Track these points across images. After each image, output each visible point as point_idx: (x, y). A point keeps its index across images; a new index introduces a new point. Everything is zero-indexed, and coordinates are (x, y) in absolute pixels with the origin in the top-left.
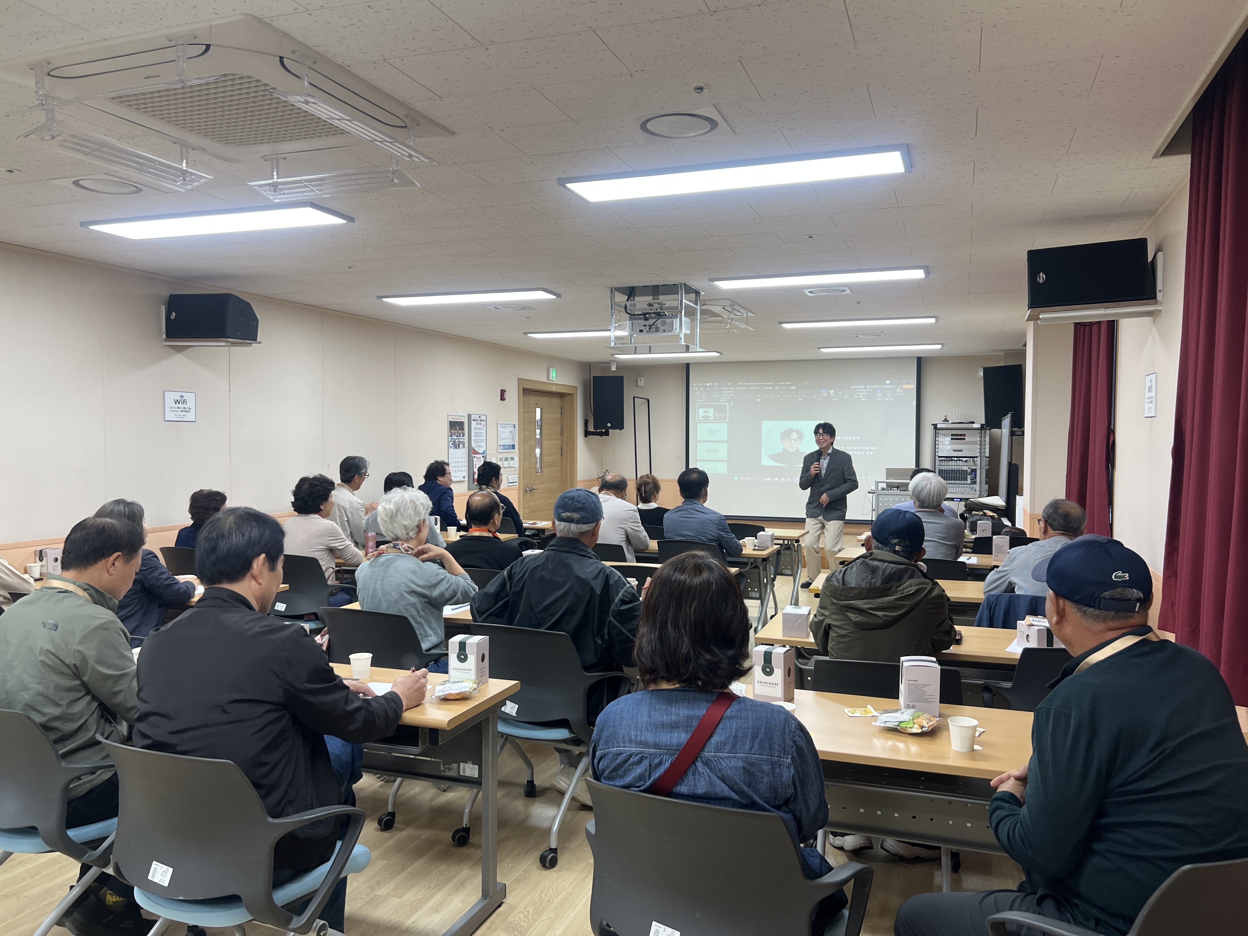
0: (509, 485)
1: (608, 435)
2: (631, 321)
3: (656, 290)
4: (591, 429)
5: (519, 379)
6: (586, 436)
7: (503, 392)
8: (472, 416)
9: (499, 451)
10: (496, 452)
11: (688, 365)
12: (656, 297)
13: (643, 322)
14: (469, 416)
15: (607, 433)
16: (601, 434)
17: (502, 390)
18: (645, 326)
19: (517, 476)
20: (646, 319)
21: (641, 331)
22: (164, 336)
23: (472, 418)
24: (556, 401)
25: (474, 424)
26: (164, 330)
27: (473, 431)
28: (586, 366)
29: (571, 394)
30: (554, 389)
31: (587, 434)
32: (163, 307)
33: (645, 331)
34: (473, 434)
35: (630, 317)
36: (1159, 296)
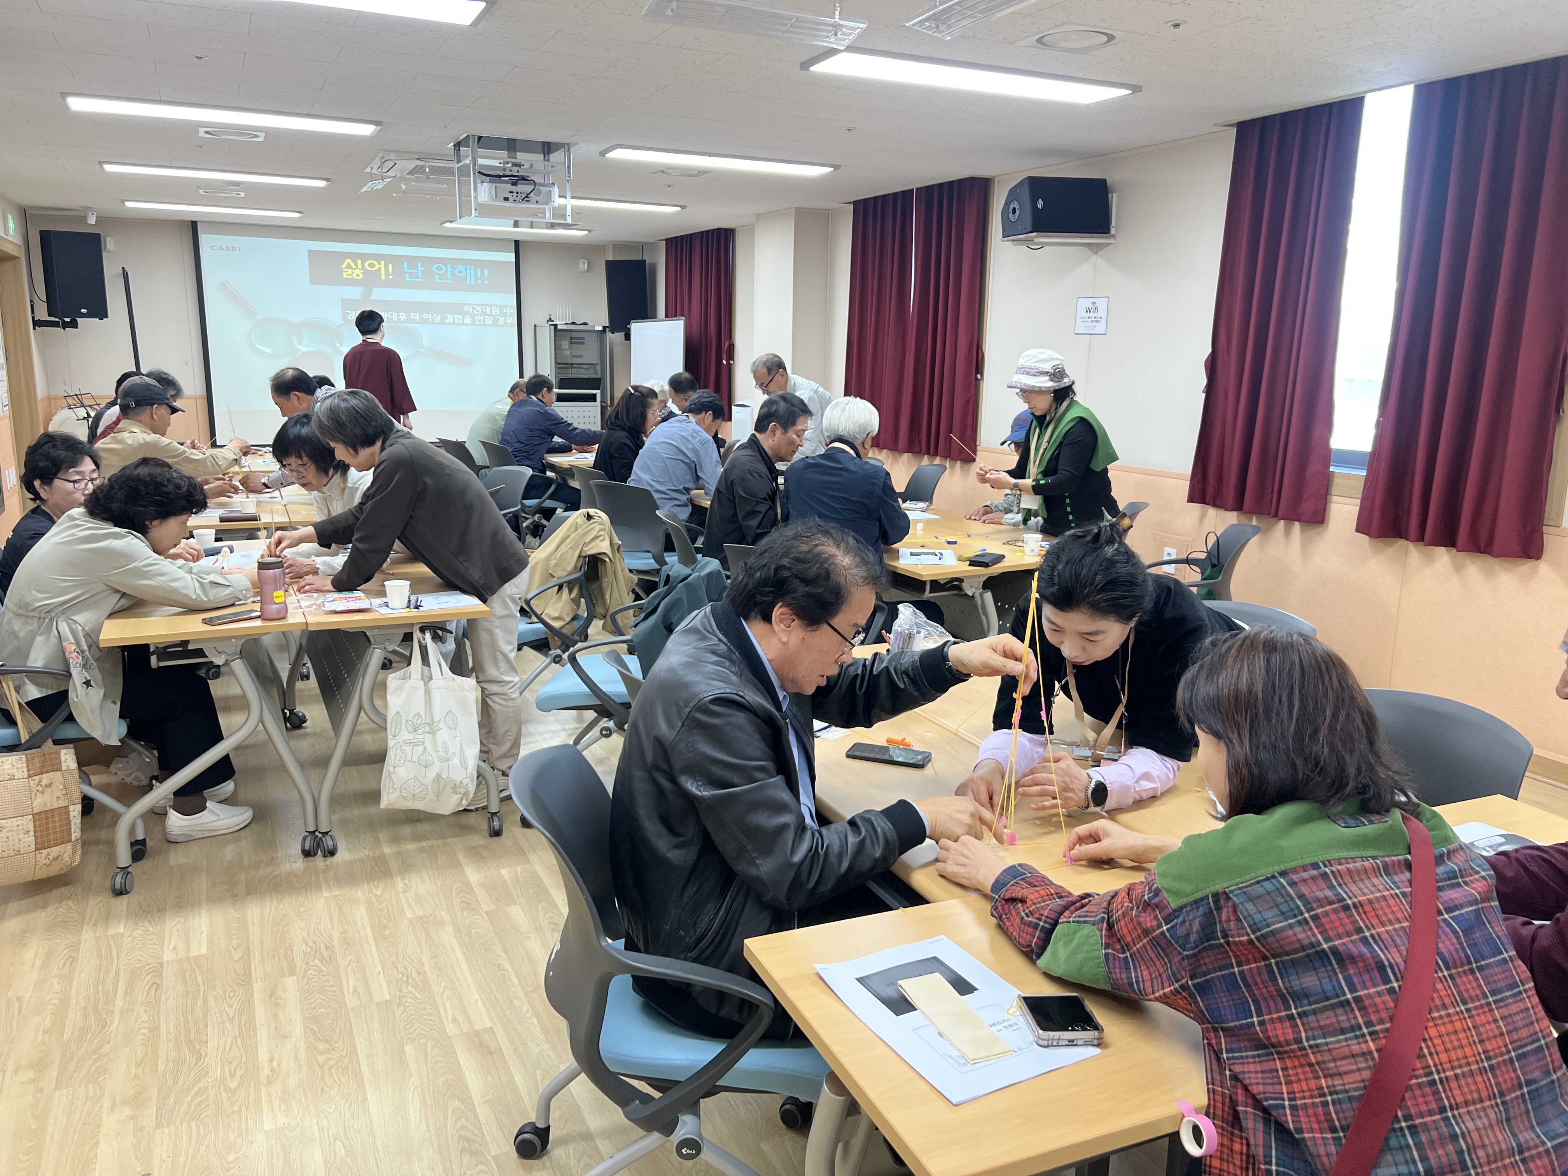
1: (78, 327)
2: (494, 185)
3: (511, 145)
4: (43, 315)
6: (36, 328)
11: (194, 224)
12: (512, 154)
13: (511, 188)
15: (75, 325)
16: (64, 325)
18: (512, 192)
20: (514, 184)
21: (506, 199)
28: (23, 214)
29: (11, 256)
31: (36, 323)
33: (511, 199)
35: (486, 179)
36: (1113, 231)
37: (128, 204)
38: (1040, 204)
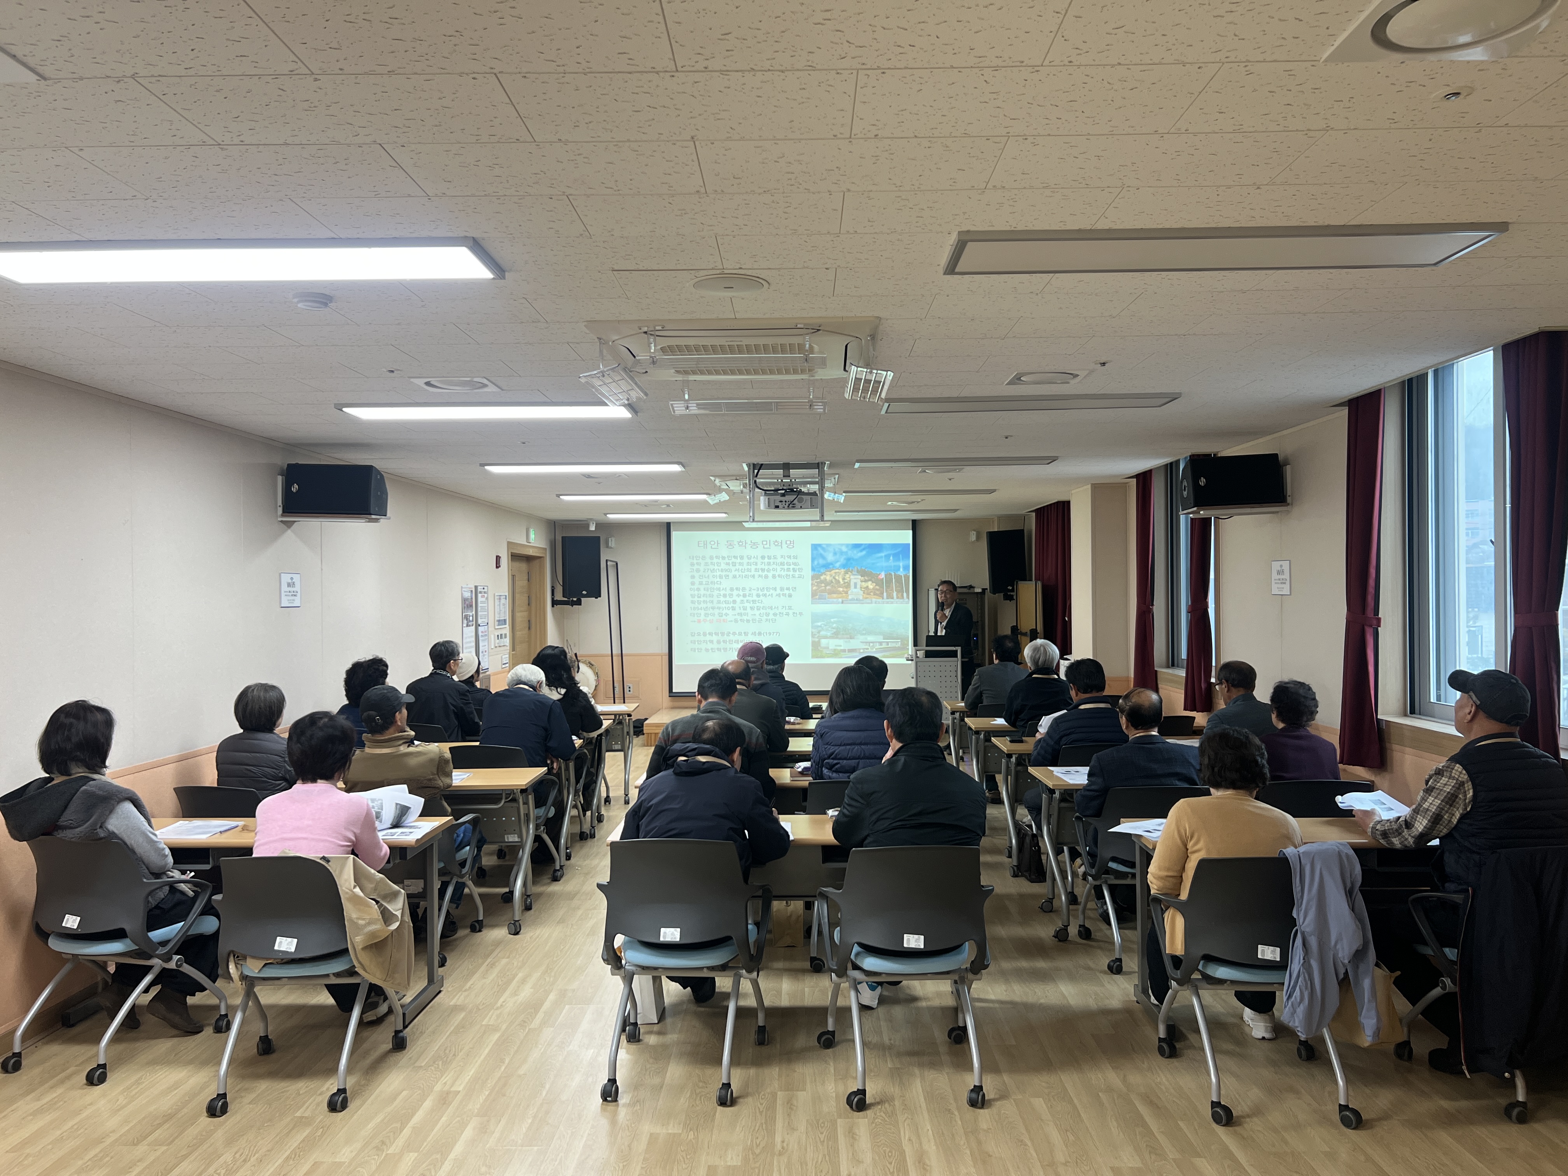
0: (504, 666)
1: (580, 605)
2: (767, 497)
3: (786, 467)
4: (559, 597)
5: (508, 542)
6: (553, 606)
7: (498, 558)
8: (479, 587)
9: (497, 627)
10: (493, 629)
11: (668, 525)
12: (787, 472)
13: (779, 498)
14: (476, 587)
15: (579, 603)
16: (573, 604)
17: (497, 556)
18: (781, 502)
19: (508, 656)
20: (783, 495)
21: (777, 507)
22: (280, 511)
23: (479, 590)
24: (523, 566)
25: (480, 595)
26: (280, 502)
27: (480, 605)
28: (553, 526)
29: (541, 557)
30: (531, 552)
31: (554, 603)
32: (280, 478)
33: (780, 508)
34: (479, 609)
35: (765, 493)
36: (1289, 500)
37: (610, 516)
38: (1202, 482)
